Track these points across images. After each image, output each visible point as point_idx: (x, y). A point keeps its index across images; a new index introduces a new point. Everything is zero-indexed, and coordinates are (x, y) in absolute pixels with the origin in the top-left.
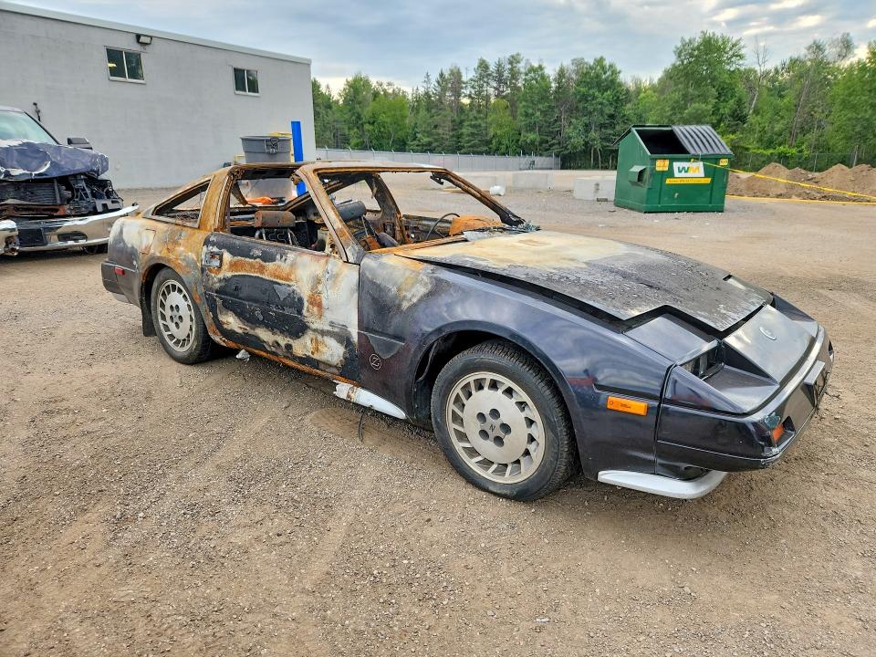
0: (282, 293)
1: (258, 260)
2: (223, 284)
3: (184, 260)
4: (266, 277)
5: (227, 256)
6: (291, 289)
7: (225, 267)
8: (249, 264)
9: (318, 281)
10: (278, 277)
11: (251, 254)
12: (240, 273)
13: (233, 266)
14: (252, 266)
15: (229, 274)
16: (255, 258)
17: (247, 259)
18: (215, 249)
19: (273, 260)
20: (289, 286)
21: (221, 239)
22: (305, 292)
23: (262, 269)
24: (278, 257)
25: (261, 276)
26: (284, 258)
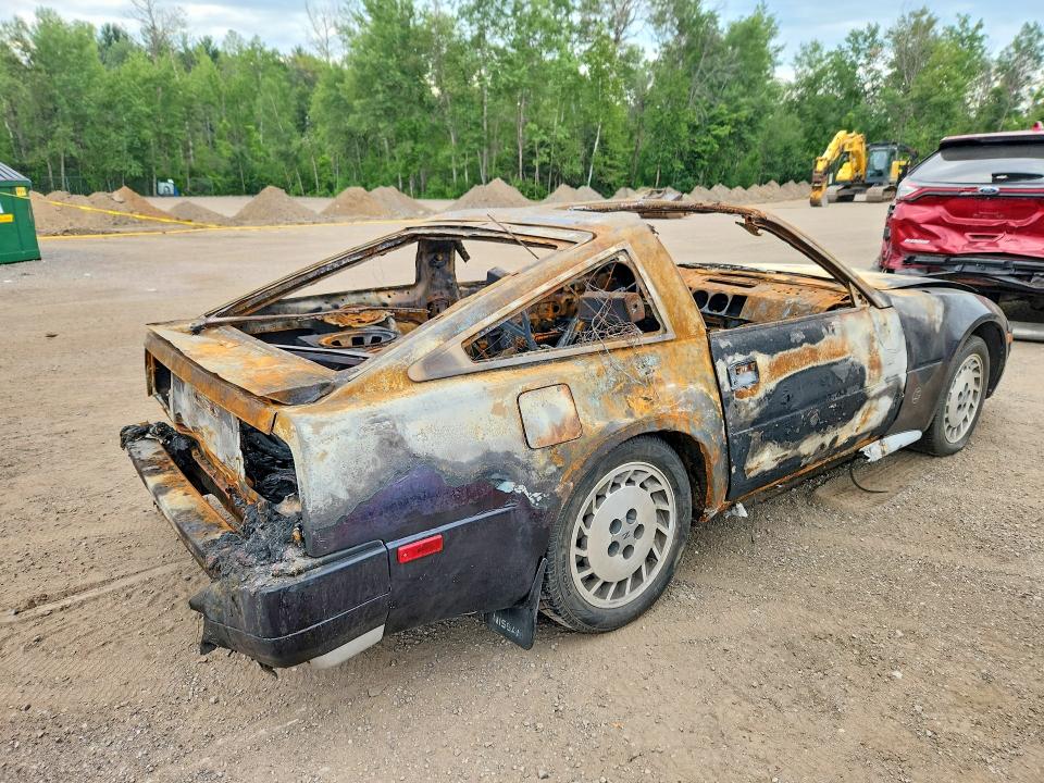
0: (842, 372)
1: (805, 345)
2: (766, 404)
3: (688, 402)
4: (822, 362)
5: (762, 360)
6: (848, 363)
7: (764, 376)
8: (796, 355)
9: (871, 339)
10: (834, 355)
11: (793, 340)
12: (787, 375)
13: (775, 368)
14: (801, 357)
15: (772, 385)
16: (801, 344)
17: (792, 351)
18: (739, 358)
19: (820, 337)
20: (846, 360)
21: (738, 339)
22: (863, 359)
23: (814, 354)
24: (824, 330)
25: (815, 365)
26: (830, 329)
